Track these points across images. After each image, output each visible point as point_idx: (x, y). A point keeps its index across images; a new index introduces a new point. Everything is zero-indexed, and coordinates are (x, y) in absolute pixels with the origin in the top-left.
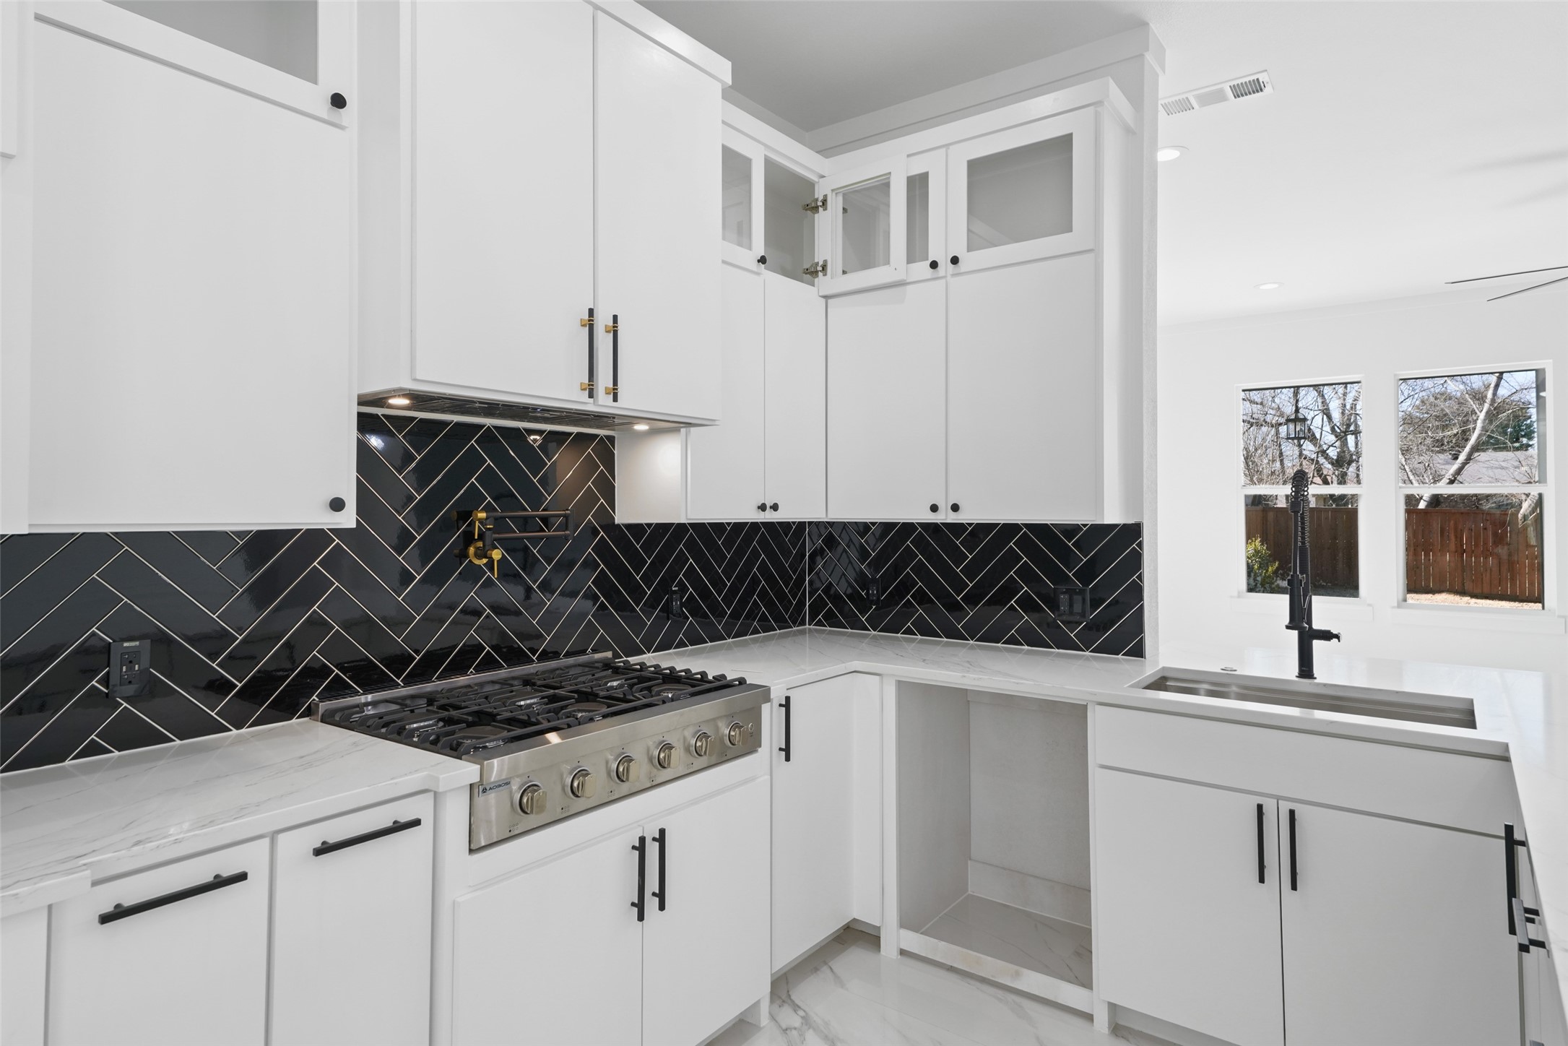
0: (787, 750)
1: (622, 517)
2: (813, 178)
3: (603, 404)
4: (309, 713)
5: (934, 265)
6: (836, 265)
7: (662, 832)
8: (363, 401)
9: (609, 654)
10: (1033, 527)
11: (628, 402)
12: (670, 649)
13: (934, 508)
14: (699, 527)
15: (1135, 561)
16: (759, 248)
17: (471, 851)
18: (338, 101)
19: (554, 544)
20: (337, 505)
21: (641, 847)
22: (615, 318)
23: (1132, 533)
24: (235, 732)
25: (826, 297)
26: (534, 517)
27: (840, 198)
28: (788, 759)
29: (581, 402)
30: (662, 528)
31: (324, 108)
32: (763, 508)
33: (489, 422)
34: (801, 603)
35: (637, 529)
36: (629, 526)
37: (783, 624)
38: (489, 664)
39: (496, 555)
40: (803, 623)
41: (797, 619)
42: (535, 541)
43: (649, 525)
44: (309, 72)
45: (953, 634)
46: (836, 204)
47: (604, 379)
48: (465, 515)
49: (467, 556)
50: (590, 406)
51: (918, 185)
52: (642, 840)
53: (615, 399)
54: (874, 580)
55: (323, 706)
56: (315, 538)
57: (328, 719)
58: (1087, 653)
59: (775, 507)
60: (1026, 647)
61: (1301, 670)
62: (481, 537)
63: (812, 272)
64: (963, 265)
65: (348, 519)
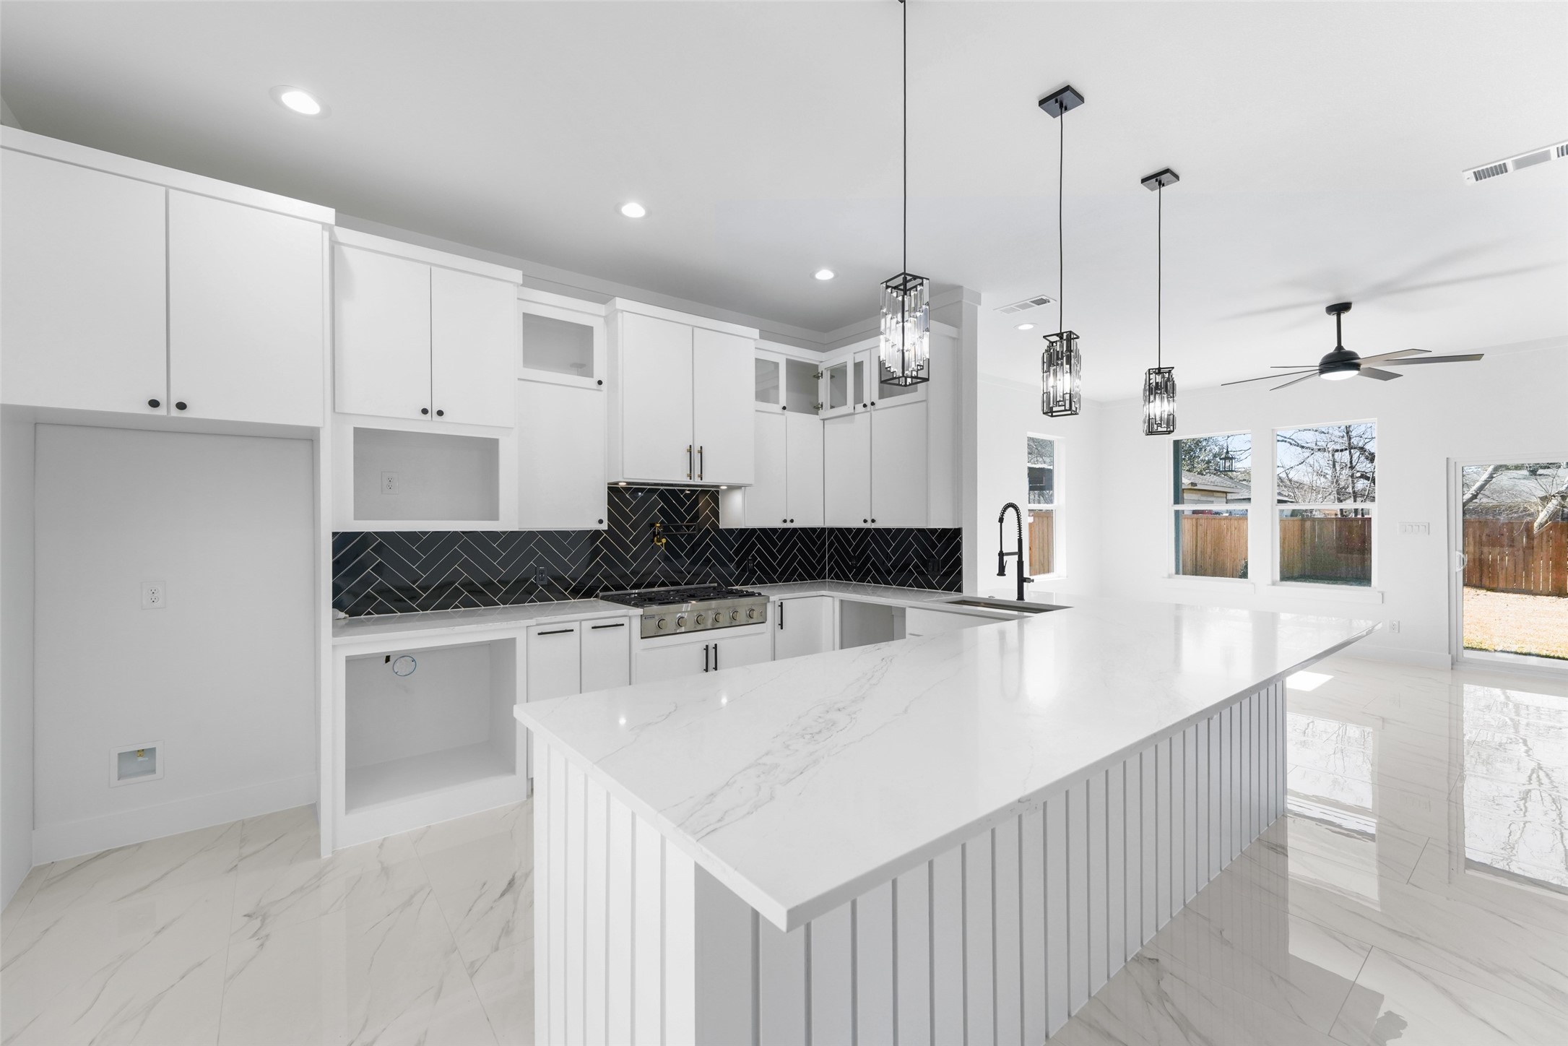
0: (781, 625)
1: (723, 525)
2: (817, 363)
3: (697, 481)
4: (596, 596)
5: (865, 406)
6: (827, 404)
7: (716, 645)
8: (608, 484)
9: (716, 585)
10: (919, 530)
11: (709, 479)
12: (748, 585)
13: (865, 521)
14: (763, 530)
15: (958, 547)
16: (783, 402)
17: (642, 638)
18: (600, 383)
19: (691, 537)
20: (601, 522)
21: (707, 648)
22: (701, 447)
23: (958, 532)
24: (573, 600)
25: (824, 420)
26: (682, 526)
27: (829, 373)
28: (782, 628)
29: (686, 481)
30: (742, 531)
31: (595, 385)
32: (785, 521)
33: (662, 488)
34: (824, 568)
35: (731, 531)
36: (726, 530)
37: (812, 578)
38: (663, 584)
39: (664, 541)
40: (824, 578)
41: (821, 575)
42: (682, 536)
43: (737, 529)
44: (590, 375)
45: (887, 583)
46: (827, 375)
47: (697, 472)
48: (652, 525)
49: (653, 541)
50: (692, 482)
51: (858, 367)
52: (707, 646)
53: (701, 479)
54: (854, 557)
55: (601, 594)
56: (597, 534)
57: (603, 598)
58: (940, 591)
59: (792, 521)
60: (916, 589)
61: (1018, 597)
62: (659, 533)
63: (816, 408)
64: (877, 406)
65: (604, 527)
